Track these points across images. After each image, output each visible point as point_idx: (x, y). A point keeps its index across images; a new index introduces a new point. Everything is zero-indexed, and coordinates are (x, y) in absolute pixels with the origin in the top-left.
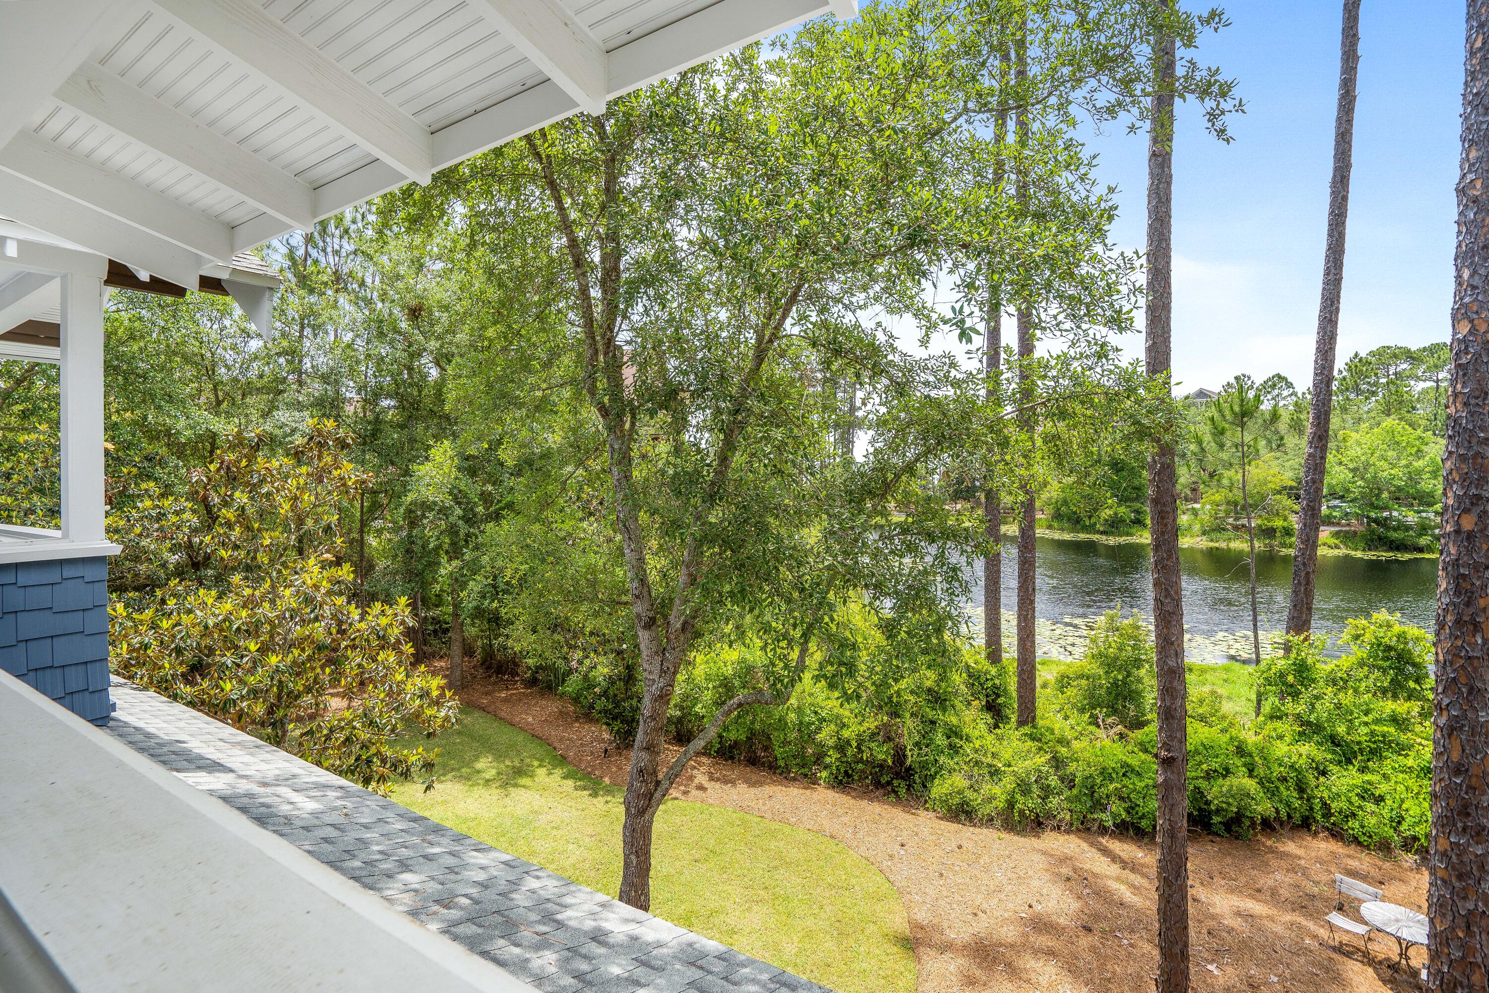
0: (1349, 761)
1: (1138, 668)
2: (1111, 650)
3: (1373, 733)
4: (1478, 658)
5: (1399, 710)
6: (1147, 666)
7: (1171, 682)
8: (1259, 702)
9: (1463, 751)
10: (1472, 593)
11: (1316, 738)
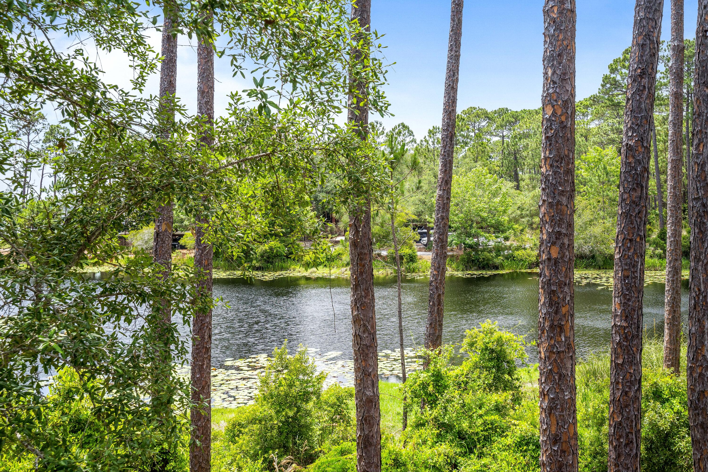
0: (471, 451)
1: (307, 401)
2: (282, 388)
3: (485, 423)
4: (563, 352)
5: (501, 400)
6: (315, 399)
7: (369, 411)
8: (405, 414)
9: (558, 424)
10: (558, 304)
11: (449, 437)
